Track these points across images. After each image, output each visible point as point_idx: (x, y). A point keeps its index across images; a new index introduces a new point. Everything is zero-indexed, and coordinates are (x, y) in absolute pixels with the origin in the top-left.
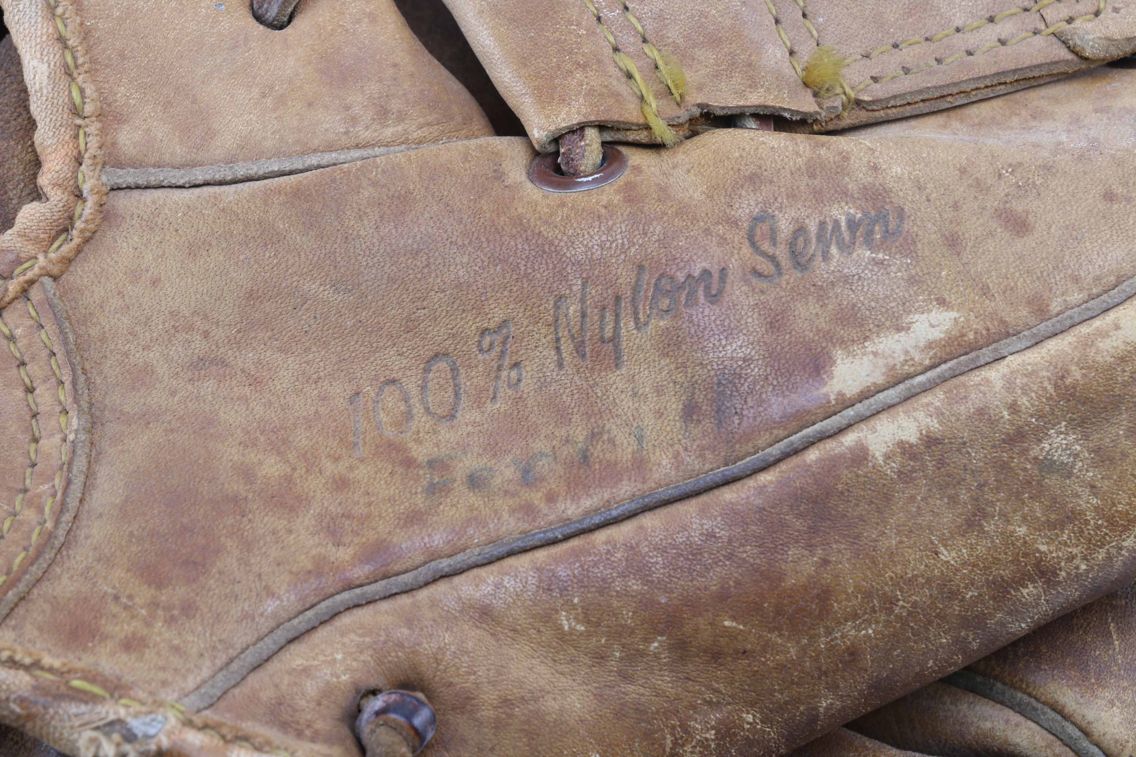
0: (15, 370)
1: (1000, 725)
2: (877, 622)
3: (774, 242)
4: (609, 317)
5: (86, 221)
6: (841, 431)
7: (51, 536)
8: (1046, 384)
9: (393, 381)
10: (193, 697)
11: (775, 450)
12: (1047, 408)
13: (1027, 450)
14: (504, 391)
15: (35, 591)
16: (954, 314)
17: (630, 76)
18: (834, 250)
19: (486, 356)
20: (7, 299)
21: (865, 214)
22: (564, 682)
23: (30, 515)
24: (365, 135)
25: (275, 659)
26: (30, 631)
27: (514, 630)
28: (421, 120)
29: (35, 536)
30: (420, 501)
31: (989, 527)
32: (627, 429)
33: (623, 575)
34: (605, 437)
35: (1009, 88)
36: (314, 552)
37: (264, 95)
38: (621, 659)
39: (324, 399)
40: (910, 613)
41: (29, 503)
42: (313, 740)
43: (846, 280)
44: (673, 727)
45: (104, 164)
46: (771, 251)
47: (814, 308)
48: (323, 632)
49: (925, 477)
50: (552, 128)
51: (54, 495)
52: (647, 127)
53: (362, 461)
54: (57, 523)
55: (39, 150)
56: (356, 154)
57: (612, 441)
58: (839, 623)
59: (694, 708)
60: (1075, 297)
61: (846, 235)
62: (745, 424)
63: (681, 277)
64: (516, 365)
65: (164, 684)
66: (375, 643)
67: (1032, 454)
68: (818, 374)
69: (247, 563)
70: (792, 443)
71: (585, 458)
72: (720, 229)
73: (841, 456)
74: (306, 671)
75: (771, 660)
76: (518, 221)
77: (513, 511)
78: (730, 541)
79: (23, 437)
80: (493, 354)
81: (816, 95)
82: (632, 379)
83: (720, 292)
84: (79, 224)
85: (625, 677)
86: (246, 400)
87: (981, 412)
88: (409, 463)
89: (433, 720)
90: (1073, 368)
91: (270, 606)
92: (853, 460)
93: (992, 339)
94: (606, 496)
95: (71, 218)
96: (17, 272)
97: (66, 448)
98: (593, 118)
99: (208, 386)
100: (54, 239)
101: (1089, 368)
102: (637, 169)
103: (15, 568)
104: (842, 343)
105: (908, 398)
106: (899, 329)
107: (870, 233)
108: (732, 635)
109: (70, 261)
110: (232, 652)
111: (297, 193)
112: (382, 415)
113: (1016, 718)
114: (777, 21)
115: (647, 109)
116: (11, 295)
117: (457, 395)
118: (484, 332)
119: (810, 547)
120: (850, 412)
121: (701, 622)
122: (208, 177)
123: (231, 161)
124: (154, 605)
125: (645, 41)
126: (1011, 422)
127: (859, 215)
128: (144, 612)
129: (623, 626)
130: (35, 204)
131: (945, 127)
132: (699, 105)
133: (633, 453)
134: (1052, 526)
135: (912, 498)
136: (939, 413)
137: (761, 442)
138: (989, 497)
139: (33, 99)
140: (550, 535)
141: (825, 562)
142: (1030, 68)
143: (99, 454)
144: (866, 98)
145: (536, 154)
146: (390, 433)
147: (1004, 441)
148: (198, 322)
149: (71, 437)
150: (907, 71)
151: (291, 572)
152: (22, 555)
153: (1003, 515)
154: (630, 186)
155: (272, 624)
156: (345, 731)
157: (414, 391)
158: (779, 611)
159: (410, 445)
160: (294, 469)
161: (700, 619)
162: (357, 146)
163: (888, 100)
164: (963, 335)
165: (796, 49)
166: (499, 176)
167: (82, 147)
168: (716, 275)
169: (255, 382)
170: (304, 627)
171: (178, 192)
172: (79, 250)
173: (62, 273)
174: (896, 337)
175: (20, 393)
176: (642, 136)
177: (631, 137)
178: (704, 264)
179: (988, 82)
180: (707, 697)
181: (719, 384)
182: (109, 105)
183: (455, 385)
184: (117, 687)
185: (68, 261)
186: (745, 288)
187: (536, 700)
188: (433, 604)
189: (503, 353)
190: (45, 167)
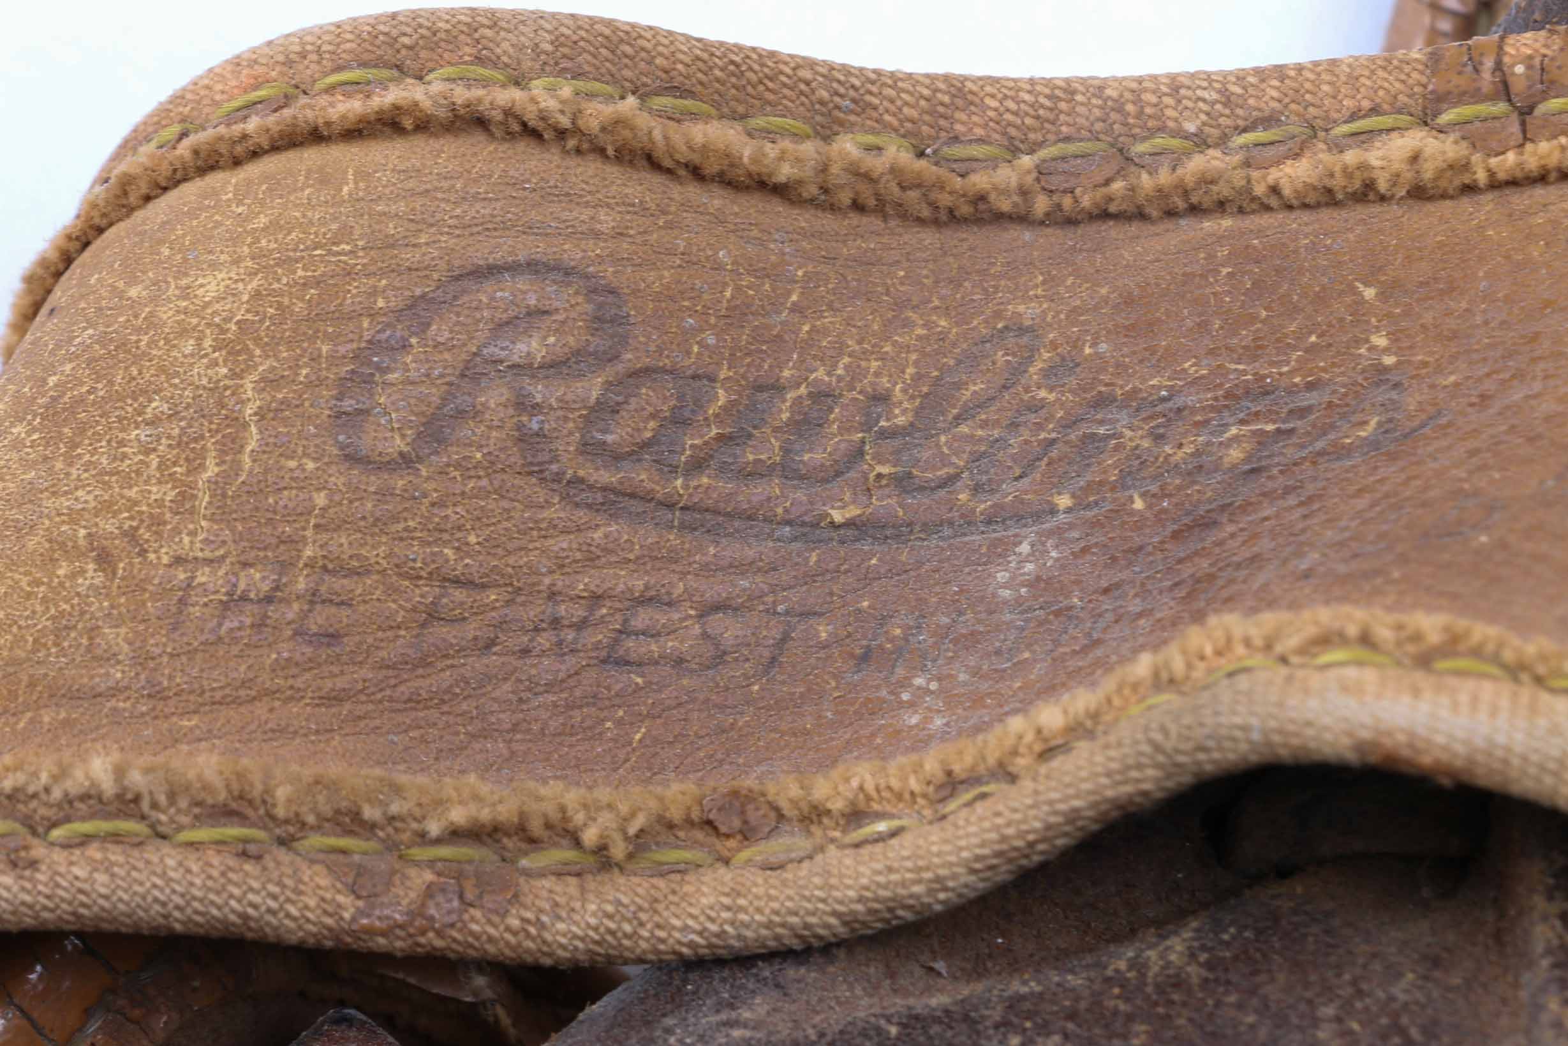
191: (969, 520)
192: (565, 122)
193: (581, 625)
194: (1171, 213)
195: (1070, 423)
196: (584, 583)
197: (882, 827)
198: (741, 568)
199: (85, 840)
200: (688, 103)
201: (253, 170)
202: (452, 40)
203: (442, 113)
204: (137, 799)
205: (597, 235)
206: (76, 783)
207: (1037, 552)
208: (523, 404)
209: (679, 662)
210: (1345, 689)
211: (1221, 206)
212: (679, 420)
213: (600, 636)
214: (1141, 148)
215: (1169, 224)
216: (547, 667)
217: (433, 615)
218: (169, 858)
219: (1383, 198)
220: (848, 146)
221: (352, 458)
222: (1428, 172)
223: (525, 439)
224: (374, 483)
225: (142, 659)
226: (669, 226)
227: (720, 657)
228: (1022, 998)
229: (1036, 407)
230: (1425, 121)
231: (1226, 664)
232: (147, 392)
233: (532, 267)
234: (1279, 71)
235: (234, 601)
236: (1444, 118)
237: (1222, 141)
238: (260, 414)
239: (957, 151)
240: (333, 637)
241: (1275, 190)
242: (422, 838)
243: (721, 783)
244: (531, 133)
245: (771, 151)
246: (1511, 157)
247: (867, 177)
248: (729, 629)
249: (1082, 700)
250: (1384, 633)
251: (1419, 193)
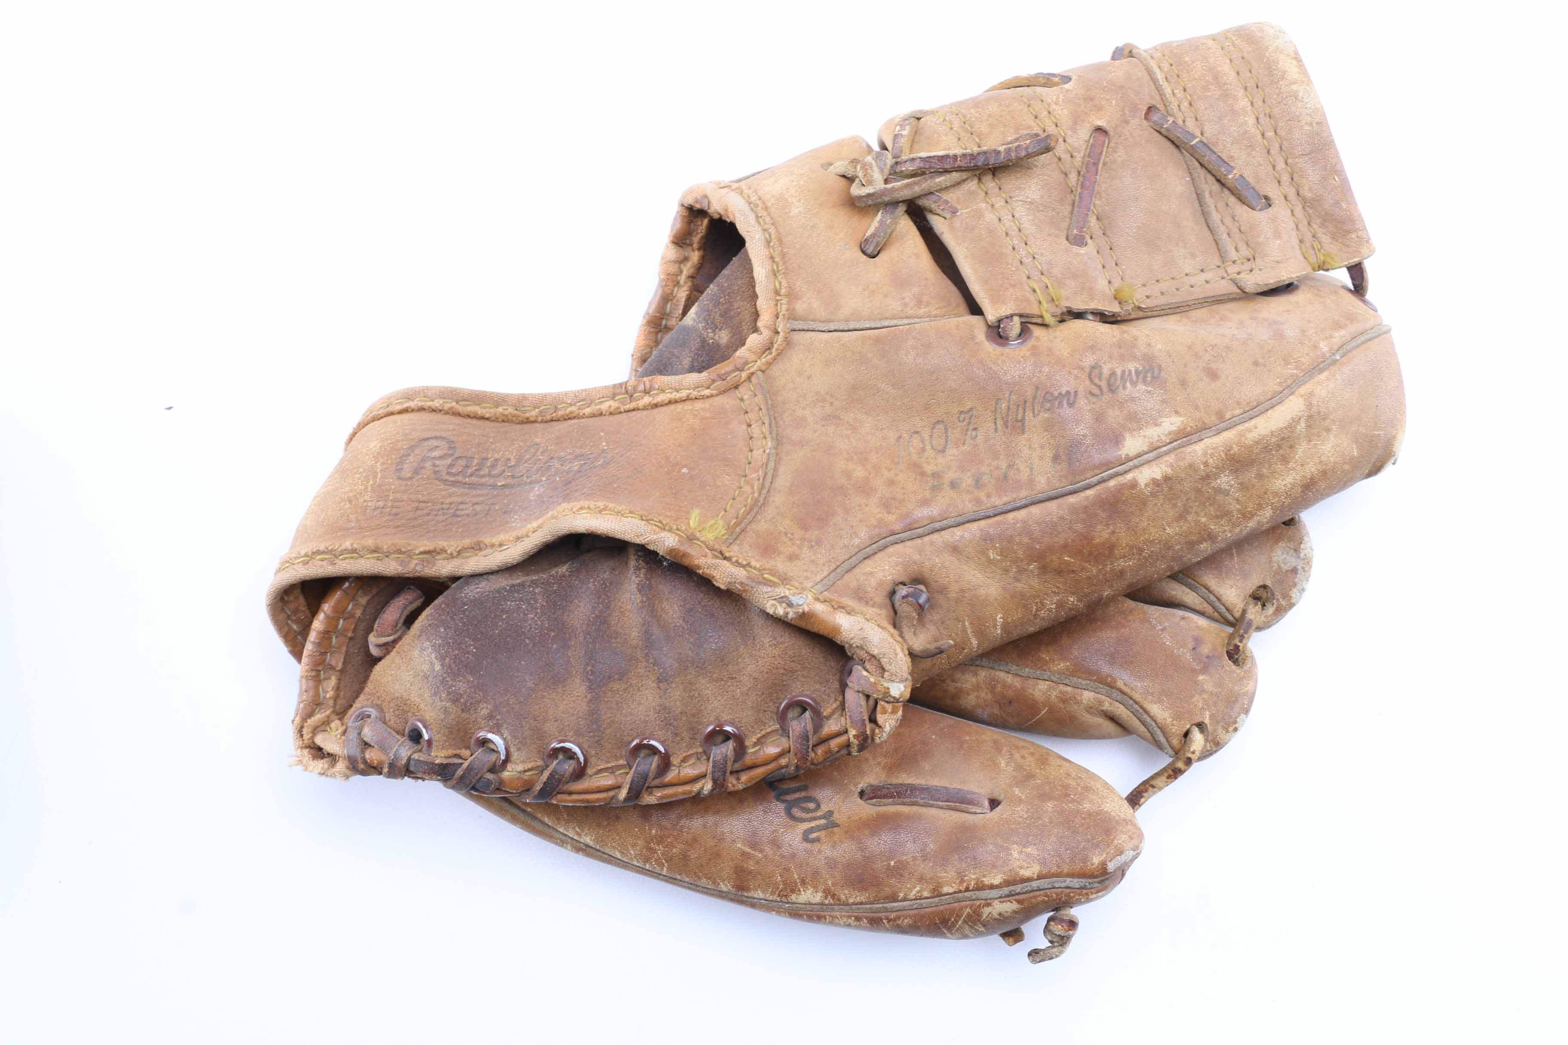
0: (743, 416)
1: (1180, 593)
2: (1134, 559)
3: (1100, 379)
4: (1020, 410)
5: (779, 345)
6: (1126, 472)
7: (757, 500)
8: (1221, 453)
9: (917, 432)
10: (819, 585)
11: (1095, 480)
12: (1221, 465)
13: (1210, 483)
14: (969, 441)
15: (749, 527)
16: (1182, 419)
17: (1034, 291)
18: (1128, 385)
19: (961, 424)
20: (741, 381)
21: (1144, 368)
22: (989, 581)
23: (747, 489)
24: (911, 312)
25: (857, 567)
26: (746, 547)
27: (968, 557)
28: (937, 306)
29: (749, 500)
30: (927, 494)
31: (1189, 518)
32: (1025, 464)
33: (1020, 534)
34: (1015, 467)
35: (1209, 304)
36: (877, 517)
37: (864, 290)
38: (1016, 572)
39: (884, 439)
40: (1149, 555)
41: (747, 483)
42: (873, 606)
43: (1133, 399)
44: (1037, 603)
45: (789, 318)
46: (1098, 383)
47: (1117, 412)
48: (879, 555)
49: (1163, 495)
50: (998, 315)
51: (759, 480)
52: (1042, 317)
53: (901, 471)
54: (760, 494)
55: (758, 309)
56: (906, 321)
57: (1018, 469)
58: (1117, 560)
59: (1047, 595)
60: (1238, 411)
61: (1134, 378)
62: (1081, 467)
63: (1056, 394)
64: (975, 429)
65: (807, 578)
66: (904, 562)
67: (1212, 485)
68: (1118, 445)
69: (846, 520)
70: (1103, 477)
71: (1006, 477)
72: (1075, 372)
73: (1126, 484)
74: (871, 574)
75: (1084, 575)
76: (981, 361)
77: (970, 501)
78: (1071, 521)
79: (746, 449)
80: (965, 423)
81: (1120, 303)
82: (1029, 440)
83: (1074, 402)
84: (775, 346)
85: (1017, 580)
86: (848, 437)
87: (1191, 466)
88: (923, 474)
89: (928, 600)
90: (1235, 446)
91: (856, 541)
92: (1131, 487)
93: (1198, 431)
94: (1015, 496)
95: (772, 343)
96: (746, 368)
97: (765, 456)
98: (1017, 312)
99: (831, 429)
100: (764, 352)
101: (1242, 446)
102: (1038, 338)
103: (740, 516)
104: (1129, 429)
105: (1157, 458)
106: (1156, 425)
107: (1145, 377)
108: (1068, 564)
109: (770, 364)
110: (838, 563)
111: (878, 340)
112: (911, 449)
113: (1187, 590)
114: (1104, 267)
115: (1042, 307)
116: (743, 379)
117: (947, 441)
118: (961, 412)
119: (1107, 525)
120: (1131, 464)
121: (1054, 558)
122: (836, 328)
123: (847, 320)
124: (803, 539)
125: (1042, 274)
126: (1204, 471)
127: (1141, 368)
128: (798, 542)
129: (1018, 558)
130: (755, 335)
131: (1180, 321)
132: (1067, 307)
133: (1028, 476)
134: (1217, 517)
135: (1156, 505)
136: (1171, 466)
137: (1088, 475)
138: (1191, 504)
139: (757, 286)
140: (987, 514)
141: (1113, 532)
142: (1220, 295)
143: (780, 459)
144: (1143, 306)
145: (989, 327)
146: (915, 457)
147: (1200, 479)
148: (828, 398)
149: (768, 451)
150: (1162, 293)
151: (867, 526)
152: (744, 508)
153: (1196, 513)
154: (1034, 348)
155: (857, 550)
156: (888, 601)
157: (926, 436)
158: (1090, 554)
159: (924, 465)
160: (870, 474)
161: (1054, 557)
162: (907, 317)
163: (1153, 307)
164: (1185, 429)
165: (1112, 280)
166: (973, 338)
167: (779, 310)
168: (1073, 394)
169: (854, 428)
170: (871, 552)
171: (822, 333)
172: (775, 359)
173: (767, 369)
174: (1155, 429)
175: (744, 427)
176: (1039, 321)
177: (1034, 320)
178: (1068, 389)
179: (1200, 301)
180: (1053, 590)
181: (1071, 446)
182: (792, 291)
183: (947, 436)
184: (785, 579)
185: (769, 364)
186: (1086, 401)
187: (975, 590)
188: (932, 543)
189: (969, 424)
190: (761, 318)
191: (526, 483)
192: (441, 408)
193: (448, 509)
194: (565, 420)
195: (545, 463)
196: (448, 501)
197: (506, 547)
198: (480, 495)
199: (346, 558)
200: (467, 403)
201: (381, 421)
202: (419, 392)
203: (416, 408)
204: (356, 550)
205: (449, 430)
206: (343, 547)
207: (539, 490)
208: (435, 466)
209: (468, 515)
210: (584, 519)
211: (574, 418)
212: (467, 467)
213: (452, 511)
214: (560, 406)
215: (564, 422)
216: (441, 518)
217: (417, 509)
218: (362, 561)
219: (605, 415)
220: (500, 409)
221: (400, 478)
222: (612, 410)
223: (435, 472)
224: (404, 483)
225: (358, 521)
226: (464, 428)
227: (476, 514)
228: (534, 580)
229: (539, 460)
230: (613, 398)
231: (564, 513)
232: (359, 467)
233: (436, 438)
234: (586, 390)
235: (376, 508)
236: (616, 398)
237: (575, 404)
238: (381, 471)
239: (523, 409)
240: (397, 514)
241: (584, 414)
242: (415, 554)
243: (475, 540)
244: (434, 411)
245: (484, 411)
246: (628, 406)
247: (504, 415)
248: (478, 508)
249: (540, 521)
250: (592, 506)
251: (611, 414)
